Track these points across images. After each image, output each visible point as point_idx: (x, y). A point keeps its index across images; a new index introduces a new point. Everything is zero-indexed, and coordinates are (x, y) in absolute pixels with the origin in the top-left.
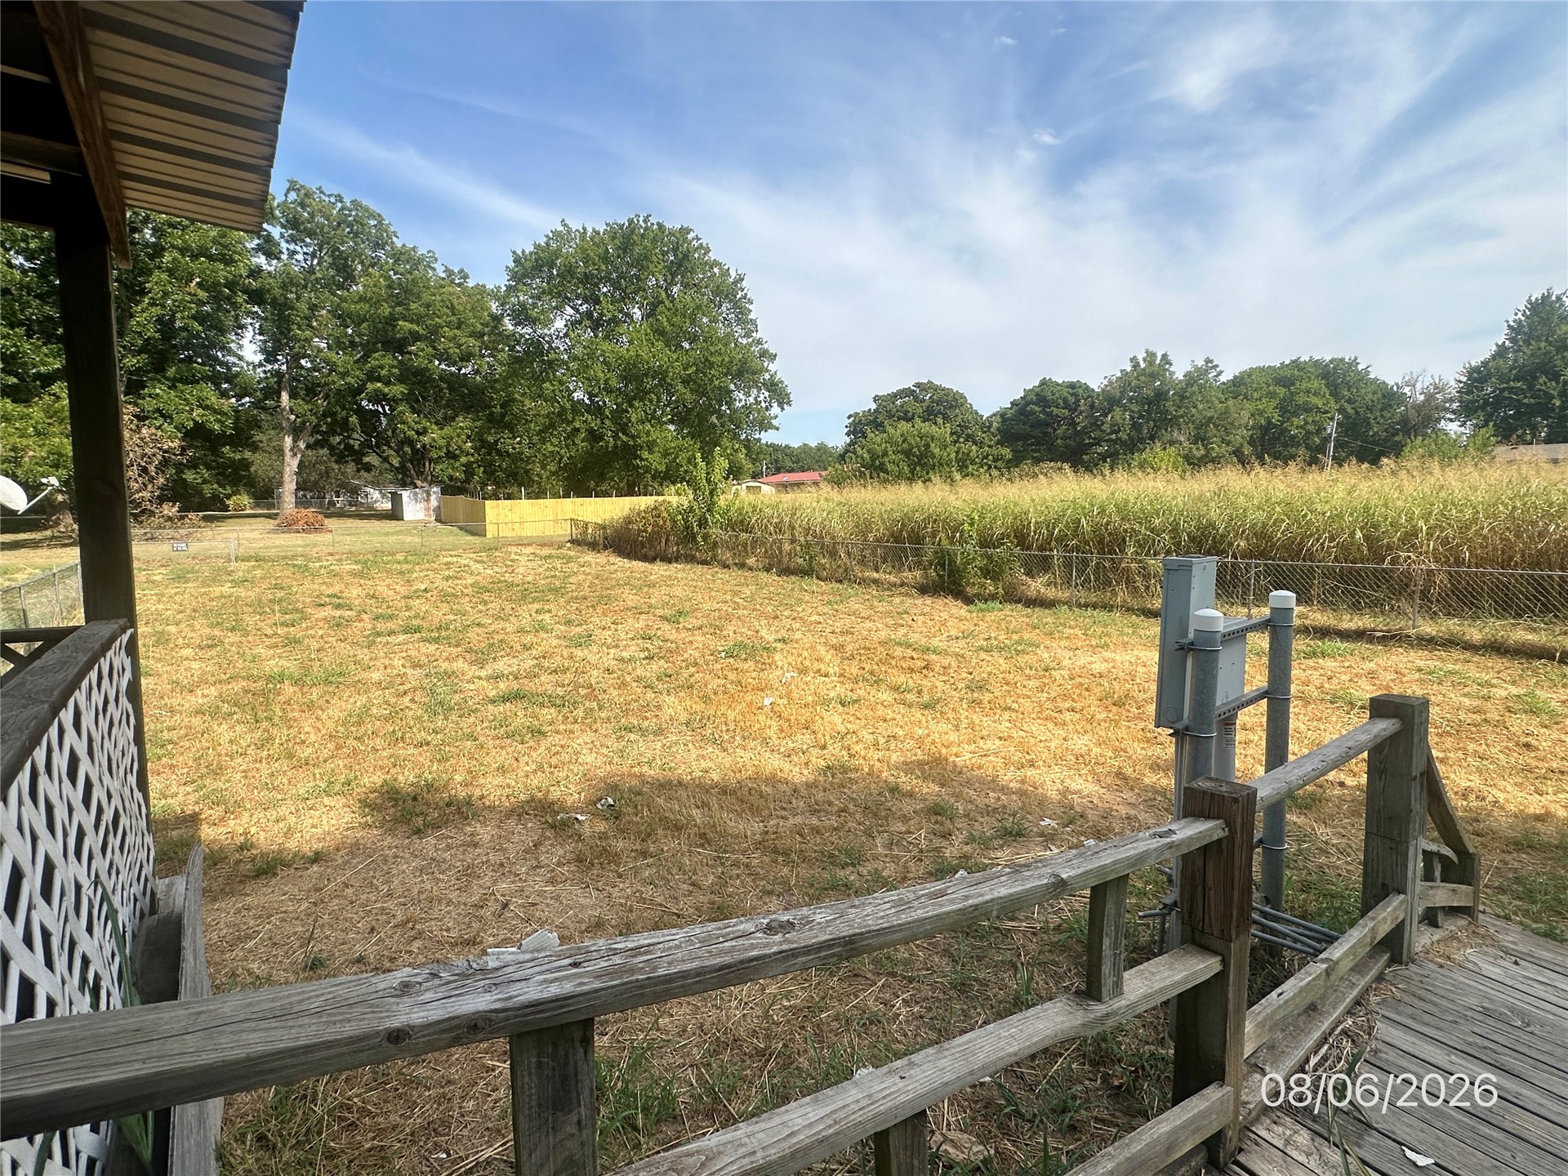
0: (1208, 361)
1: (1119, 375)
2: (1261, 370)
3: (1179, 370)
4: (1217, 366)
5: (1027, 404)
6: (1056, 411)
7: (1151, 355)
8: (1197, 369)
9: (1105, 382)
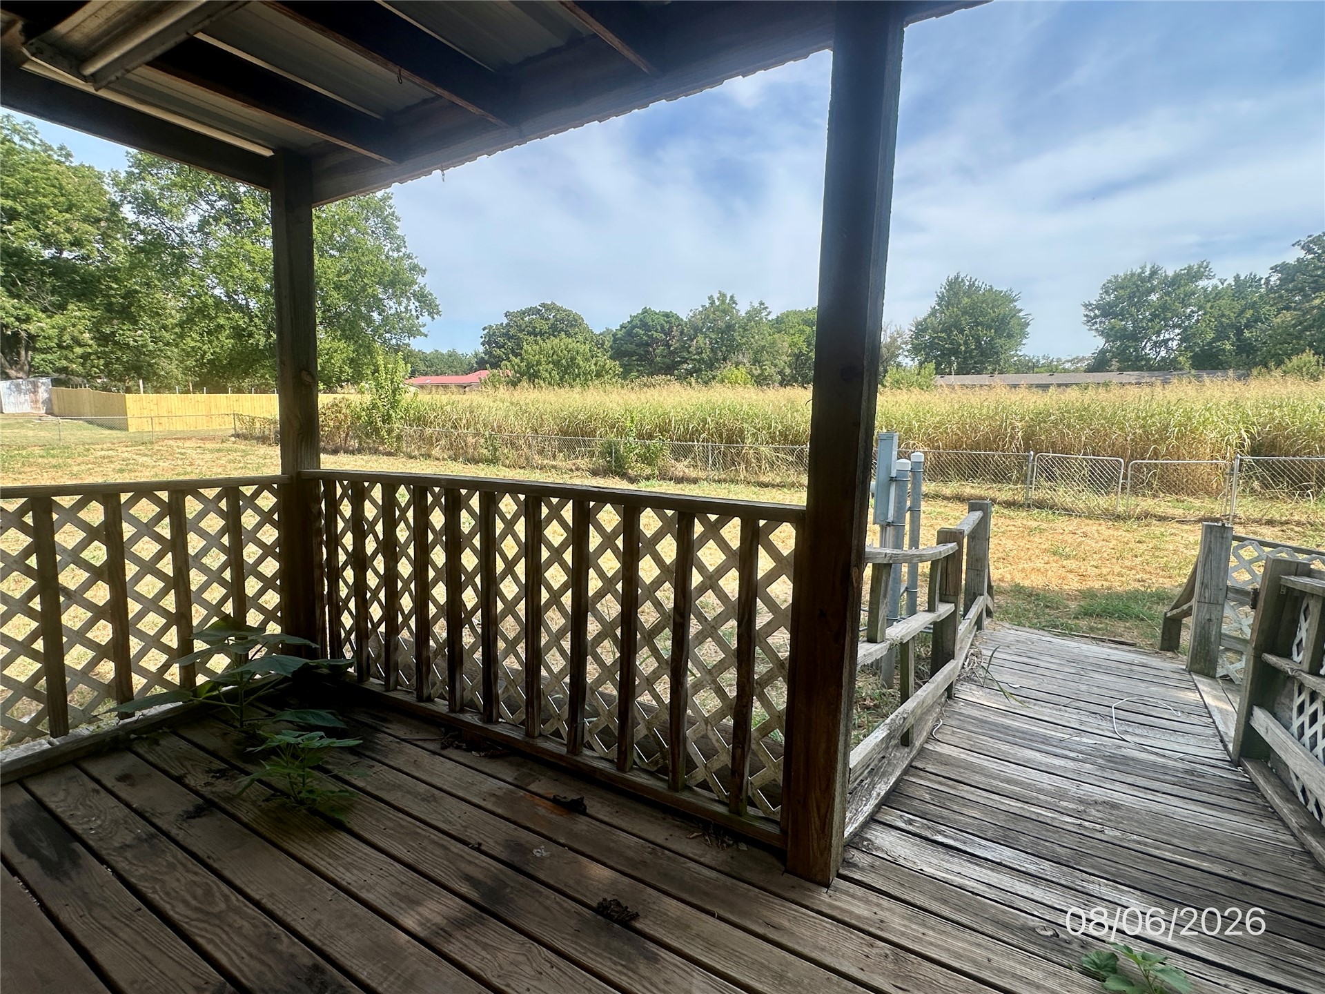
0: (762, 304)
1: (701, 309)
2: (795, 313)
3: (743, 309)
4: (767, 308)
5: (634, 327)
6: (655, 335)
7: (722, 296)
8: (755, 309)
9: (691, 314)
